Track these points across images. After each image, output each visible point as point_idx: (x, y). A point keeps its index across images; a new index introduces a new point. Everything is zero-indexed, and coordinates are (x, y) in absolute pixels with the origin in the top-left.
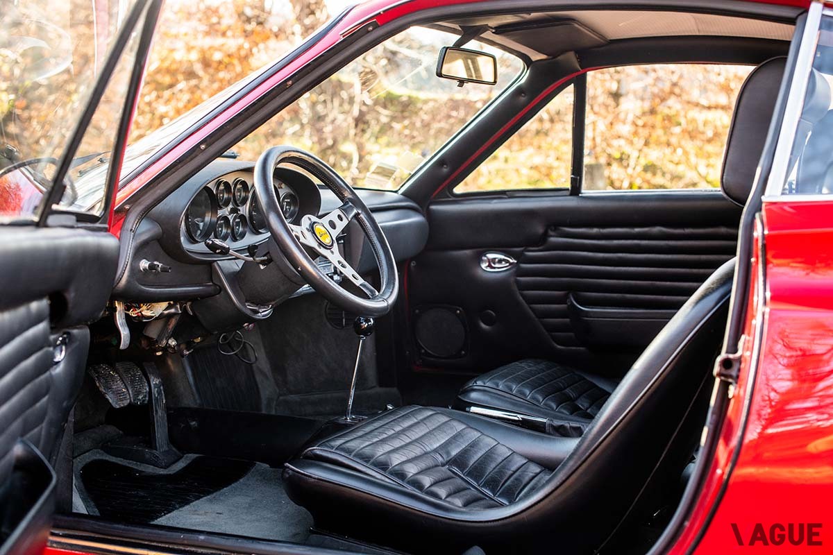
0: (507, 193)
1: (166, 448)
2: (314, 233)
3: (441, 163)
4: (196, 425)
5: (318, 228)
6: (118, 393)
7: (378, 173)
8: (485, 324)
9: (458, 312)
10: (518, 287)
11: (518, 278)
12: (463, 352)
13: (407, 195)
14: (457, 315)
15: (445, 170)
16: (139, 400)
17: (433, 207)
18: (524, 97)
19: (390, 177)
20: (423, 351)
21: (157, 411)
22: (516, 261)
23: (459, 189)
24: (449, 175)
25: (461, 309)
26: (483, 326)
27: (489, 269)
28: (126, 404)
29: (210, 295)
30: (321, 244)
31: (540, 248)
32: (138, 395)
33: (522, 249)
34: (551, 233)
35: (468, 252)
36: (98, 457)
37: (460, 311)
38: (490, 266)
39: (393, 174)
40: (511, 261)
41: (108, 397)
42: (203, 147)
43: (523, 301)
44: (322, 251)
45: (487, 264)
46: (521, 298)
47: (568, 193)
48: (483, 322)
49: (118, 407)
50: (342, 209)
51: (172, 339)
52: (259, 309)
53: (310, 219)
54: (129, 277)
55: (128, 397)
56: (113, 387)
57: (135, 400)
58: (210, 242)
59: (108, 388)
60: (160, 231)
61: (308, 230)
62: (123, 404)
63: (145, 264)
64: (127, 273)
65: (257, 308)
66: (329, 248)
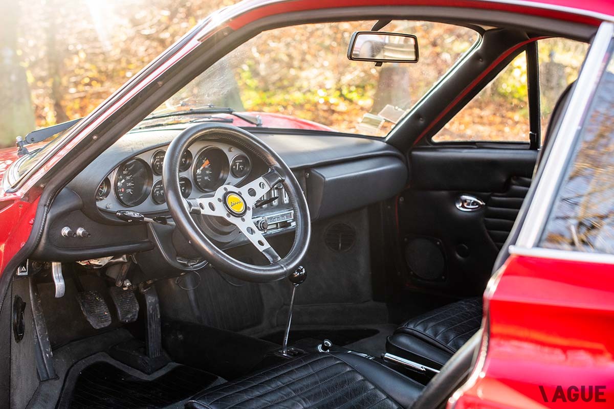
0: (477, 144)
1: (158, 355)
2: (225, 203)
3: (417, 116)
4: (182, 338)
5: (232, 199)
6: (100, 317)
7: (366, 123)
8: (460, 255)
9: (438, 243)
10: (486, 227)
11: (486, 219)
12: (443, 277)
13: (392, 143)
14: (437, 245)
15: (421, 122)
16: (128, 318)
17: (415, 153)
18: (482, 61)
19: (378, 126)
20: (412, 273)
21: (150, 325)
22: (484, 204)
23: (436, 139)
24: (425, 127)
25: (441, 241)
26: (458, 256)
27: (461, 209)
28: (106, 325)
29: (148, 250)
30: (231, 213)
31: (504, 194)
32: (127, 314)
33: (489, 194)
34: (514, 182)
35: (444, 193)
36: (102, 359)
37: (440, 243)
38: (463, 206)
39: (379, 123)
40: (481, 203)
41: (89, 320)
42: (95, 137)
43: (491, 240)
44: (232, 219)
45: (461, 204)
46: (489, 237)
47: (528, 147)
48: (458, 254)
49: (98, 328)
50: (265, 177)
51: (128, 281)
52: (188, 263)
53: (225, 189)
54: (45, 244)
55: (110, 319)
56: (96, 311)
57: (123, 319)
58: (120, 214)
59: (90, 312)
60: (81, 203)
61: (219, 200)
62: (104, 325)
63: (65, 231)
64: (43, 241)
65: (186, 262)
66: (240, 216)
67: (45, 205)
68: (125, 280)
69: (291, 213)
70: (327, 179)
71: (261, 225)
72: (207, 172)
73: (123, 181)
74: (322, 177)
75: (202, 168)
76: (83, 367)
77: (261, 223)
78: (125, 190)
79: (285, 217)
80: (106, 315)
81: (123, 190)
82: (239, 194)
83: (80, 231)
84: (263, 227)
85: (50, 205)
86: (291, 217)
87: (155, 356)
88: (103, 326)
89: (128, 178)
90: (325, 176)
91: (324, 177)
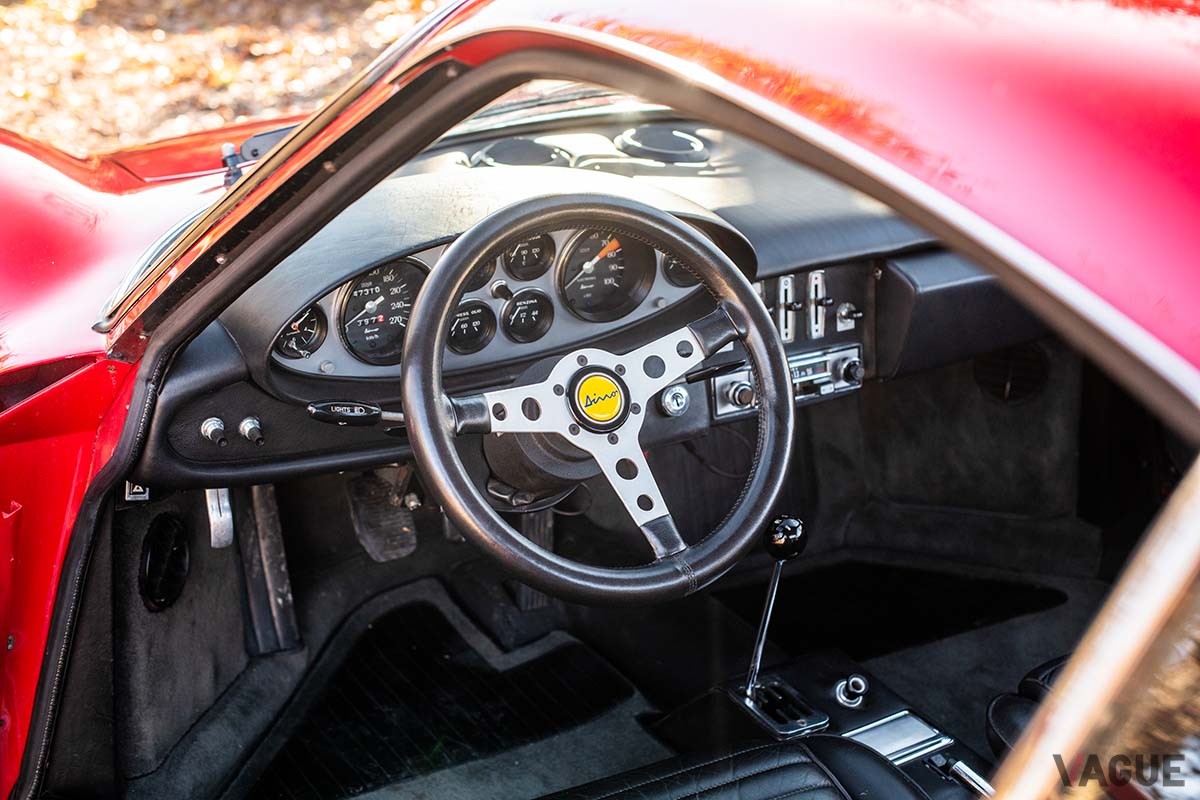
2: (571, 395)
5: (592, 385)
28: (403, 555)
30: (582, 423)
41: (364, 543)
42: (223, 258)
44: (584, 441)
49: (384, 560)
50: (695, 329)
51: (413, 496)
52: (511, 499)
53: (582, 360)
54: (154, 459)
55: (414, 540)
56: (382, 524)
57: (452, 535)
58: (314, 411)
59: (372, 526)
60: (243, 369)
61: (558, 390)
62: (397, 554)
63: (210, 426)
64: (149, 453)
65: (506, 497)
66: (610, 429)
67: (148, 380)
68: (408, 493)
69: (825, 362)
70: (921, 290)
71: (737, 394)
72: (613, 267)
73: (381, 299)
74: (910, 284)
75: (597, 259)
76: (382, 611)
77: (736, 390)
78: (386, 319)
79: (809, 371)
80: (406, 533)
81: (381, 318)
82: (617, 375)
83: (247, 426)
84: (739, 400)
85: (160, 380)
86: (826, 370)
87: (535, 606)
88: (394, 557)
89: (395, 290)
90: (918, 282)
91: (914, 284)
